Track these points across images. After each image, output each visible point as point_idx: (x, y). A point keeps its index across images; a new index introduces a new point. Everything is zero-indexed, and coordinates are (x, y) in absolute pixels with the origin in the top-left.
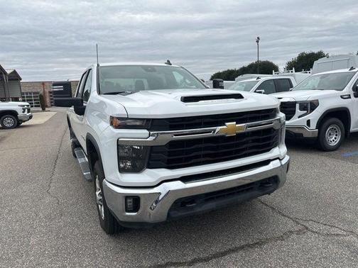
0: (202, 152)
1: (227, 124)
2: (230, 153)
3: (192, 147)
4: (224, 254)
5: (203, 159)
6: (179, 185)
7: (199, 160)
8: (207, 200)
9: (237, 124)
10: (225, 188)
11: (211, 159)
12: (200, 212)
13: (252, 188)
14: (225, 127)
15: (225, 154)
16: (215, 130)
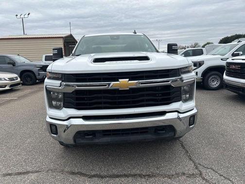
0: (103, 100)
1: (120, 80)
2: (127, 102)
3: (93, 96)
4: (118, 176)
5: (103, 105)
6: (80, 122)
7: (100, 105)
8: (105, 135)
9: (129, 80)
12: (98, 143)
13: (147, 132)
14: (118, 82)
16: (109, 84)
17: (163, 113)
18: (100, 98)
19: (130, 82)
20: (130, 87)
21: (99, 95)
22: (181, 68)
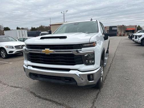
1: (45, 49)
7: (40, 61)
10: (51, 75)
11: (43, 62)
14: (45, 50)
15: (48, 61)
16: (41, 51)
17: (68, 70)
18: (39, 57)
19: (50, 50)
20: (50, 53)
21: (38, 56)
22: (83, 44)
